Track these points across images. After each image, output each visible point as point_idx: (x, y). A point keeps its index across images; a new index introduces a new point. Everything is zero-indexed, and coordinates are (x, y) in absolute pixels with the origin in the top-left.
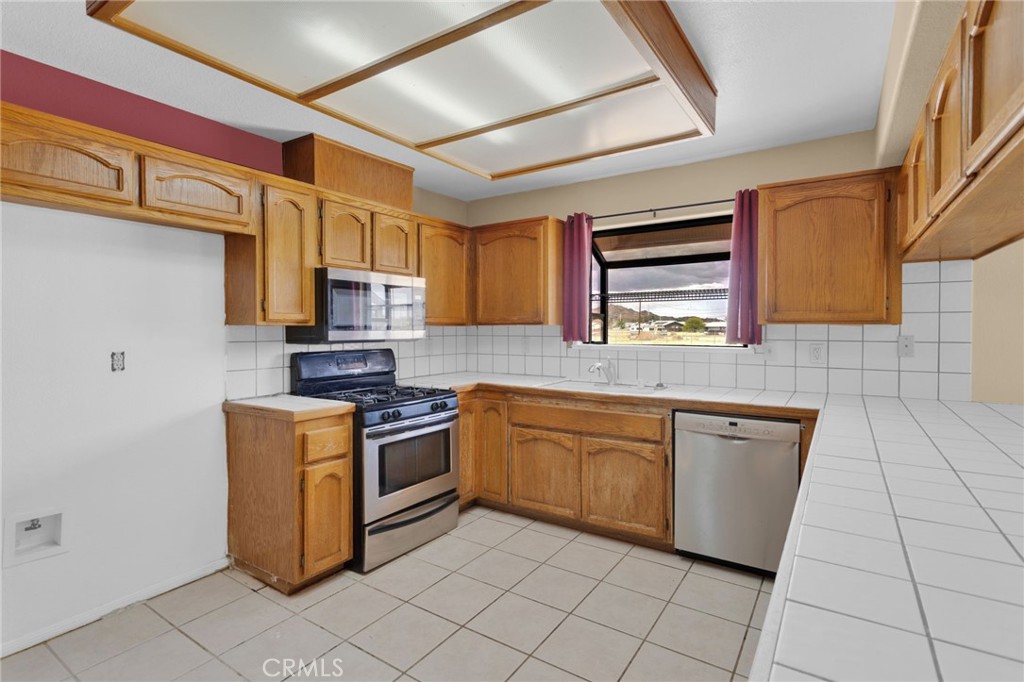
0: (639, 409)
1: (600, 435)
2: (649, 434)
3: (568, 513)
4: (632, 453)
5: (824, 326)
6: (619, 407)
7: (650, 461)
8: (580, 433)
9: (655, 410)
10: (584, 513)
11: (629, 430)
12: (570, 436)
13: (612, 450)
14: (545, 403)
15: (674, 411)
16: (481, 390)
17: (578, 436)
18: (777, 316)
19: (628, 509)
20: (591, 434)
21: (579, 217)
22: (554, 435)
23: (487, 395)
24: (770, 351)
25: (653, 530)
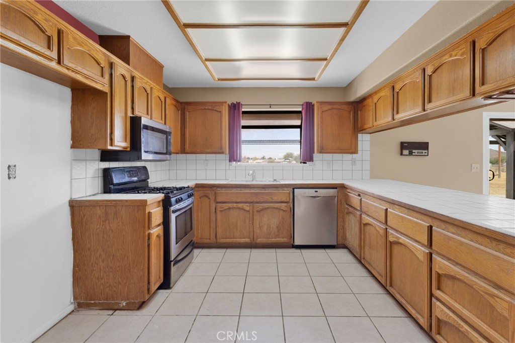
0: (279, 189)
1: (262, 202)
2: (284, 199)
3: (247, 240)
4: (277, 208)
5: (341, 155)
6: (271, 189)
7: (284, 211)
8: (252, 202)
9: (286, 189)
10: (255, 239)
11: (275, 199)
12: (248, 204)
13: (268, 208)
14: (234, 191)
15: (293, 189)
16: (198, 186)
17: (251, 204)
18: (323, 151)
19: (274, 233)
20: (257, 203)
21: (239, 104)
22: (240, 205)
23: (201, 189)
24: (314, 164)
25: (286, 239)
